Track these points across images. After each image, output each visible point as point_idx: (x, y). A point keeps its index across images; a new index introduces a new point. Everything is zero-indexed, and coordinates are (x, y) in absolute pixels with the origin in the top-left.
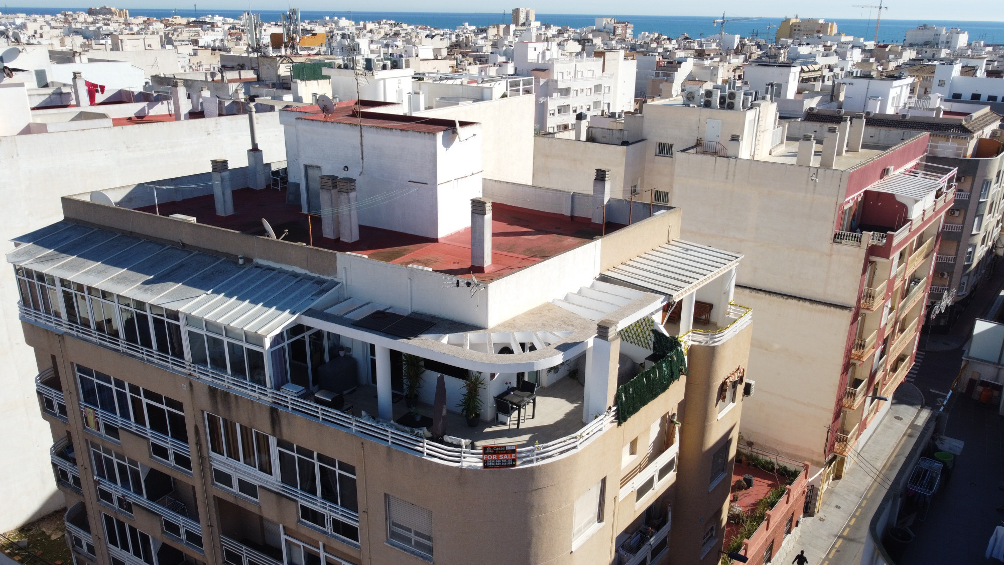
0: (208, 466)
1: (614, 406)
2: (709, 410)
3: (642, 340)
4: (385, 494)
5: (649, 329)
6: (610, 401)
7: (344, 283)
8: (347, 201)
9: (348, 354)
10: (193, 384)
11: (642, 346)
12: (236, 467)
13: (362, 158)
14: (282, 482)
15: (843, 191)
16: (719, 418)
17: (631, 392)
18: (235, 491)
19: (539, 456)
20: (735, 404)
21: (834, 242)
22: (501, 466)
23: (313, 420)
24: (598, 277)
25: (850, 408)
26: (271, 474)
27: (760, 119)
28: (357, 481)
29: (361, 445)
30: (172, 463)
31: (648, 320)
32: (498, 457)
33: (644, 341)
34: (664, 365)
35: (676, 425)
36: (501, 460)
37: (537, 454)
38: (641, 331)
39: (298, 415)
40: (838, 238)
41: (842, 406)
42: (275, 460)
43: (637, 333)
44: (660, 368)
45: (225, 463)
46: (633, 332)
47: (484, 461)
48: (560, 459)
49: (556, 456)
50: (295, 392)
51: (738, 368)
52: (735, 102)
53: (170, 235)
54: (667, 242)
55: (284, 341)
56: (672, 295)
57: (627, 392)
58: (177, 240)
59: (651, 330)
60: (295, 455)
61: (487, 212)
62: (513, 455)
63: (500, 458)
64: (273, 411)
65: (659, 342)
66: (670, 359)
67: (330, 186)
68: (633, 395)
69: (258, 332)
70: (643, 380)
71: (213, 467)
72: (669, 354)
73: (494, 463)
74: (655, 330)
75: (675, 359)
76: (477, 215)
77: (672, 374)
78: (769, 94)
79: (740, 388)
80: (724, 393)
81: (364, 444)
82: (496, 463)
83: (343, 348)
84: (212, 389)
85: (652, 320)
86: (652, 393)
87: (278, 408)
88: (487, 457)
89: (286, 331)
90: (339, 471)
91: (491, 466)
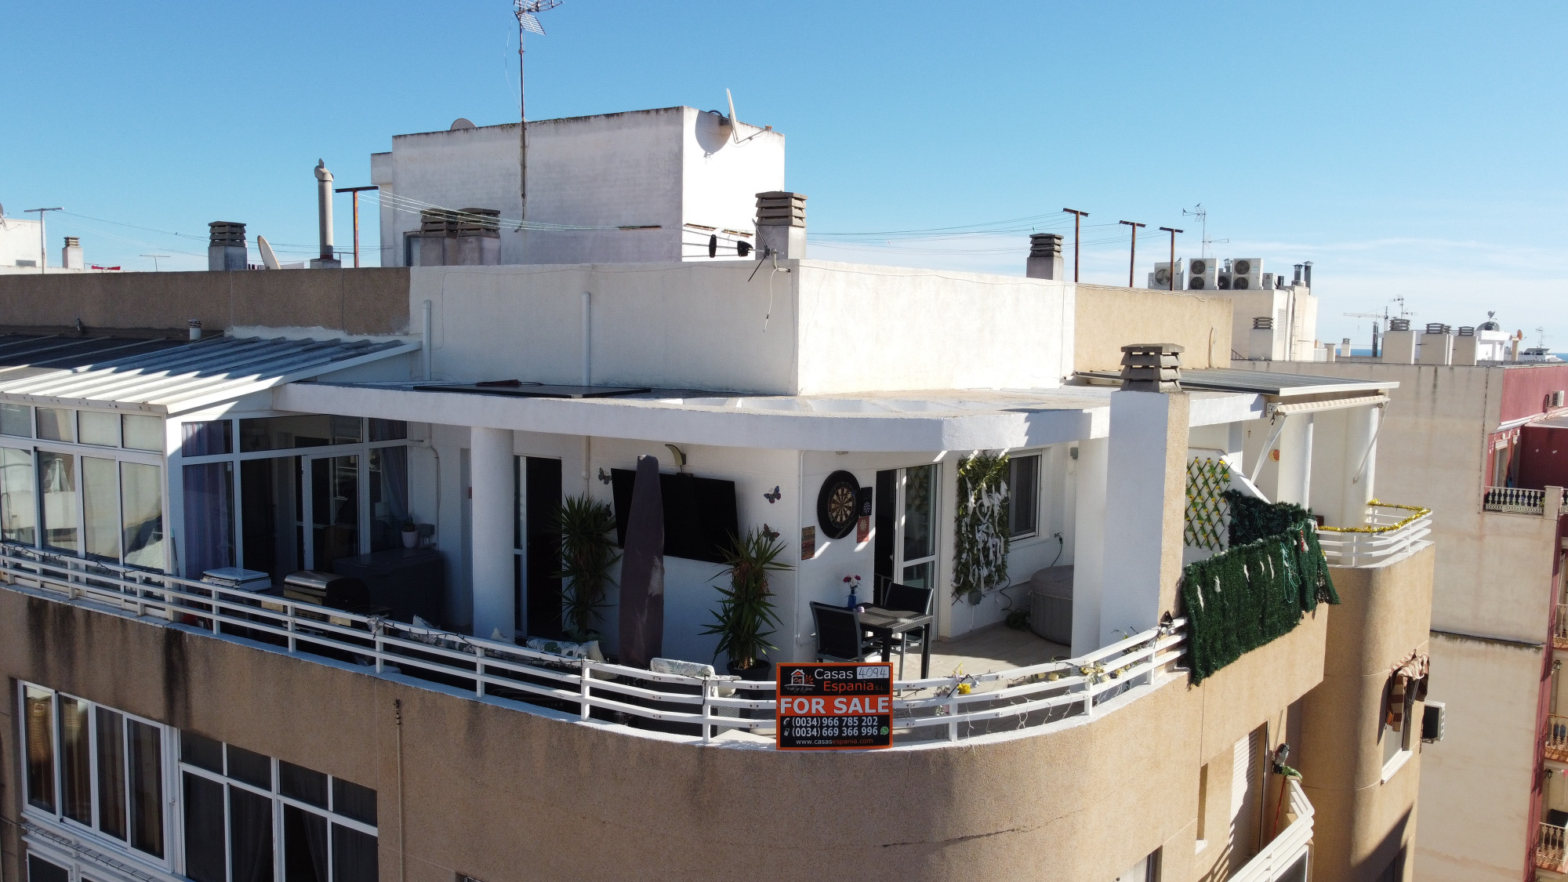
0: (14, 849)
1: (1179, 616)
2: (1365, 748)
4: (461, 878)
5: (1216, 492)
6: (1168, 601)
7: (425, 342)
8: (476, 255)
9: (427, 541)
11: (1198, 543)
12: (84, 843)
13: (523, 195)
14: (189, 877)
15: (1494, 406)
16: (1385, 776)
17: (1218, 589)
19: (970, 716)
20: (1409, 754)
21: (1484, 509)
22: (841, 741)
23: (269, 650)
24: (1070, 378)
25: (1555, 870)
26: (161, 855)
27: (1296, 313)
28: (379, 844)
29: (394, 708)
31: (1213, 469)
32: (829, 706)
33: (1202, 528)
34: (1284, 552)
35: (1289, 777)
36: (840, 718)
37: (963, 708)
38: (1193, 503)
39: (233, 642)
40: (1493, 502)
41: (1536, 866)
42: (172, 805)
44: (1277, 557)
45: (54, 836)
47: (783, 718)
48: (1037, 737)
49: (1022, 727)
50: (236, 581)
51: (1413, 654)
52: (1250, 276)
53: (62, 314)
54: (1207, 366)
55: (228, 449)
56: (1277, 392)
57: (1207, 586)
58: (70, 321)
59: (1221, 495)
60: (223, 780)
61: (795, 221)
62: (880, 699)
63: (836, 711)
64: (173, 641)
65: (1247, 523)
66: (1295, 543)
67: (442, 230)
68: (1222, 601)
69: (150, 403)
70: (1243, 568)
71: (28, 852)
72: (1292, 528)
73: (817, 727)
74: (1234, 490)
75: (1306, 548)
76: (770, 228)
77: (1302, 589)
78: (1302, 280)
79: (1418, 710)
80: (1394, 705)
81: (404, 708)
82: (822, 727)
83: (413, 525)
84: (37, 609)
85: (1223, 468)
86: (1262, 621)
87: (188, 632)
88: (792, 703)
89: (241, 421)
90: (332, 818)
91: (806, 738)
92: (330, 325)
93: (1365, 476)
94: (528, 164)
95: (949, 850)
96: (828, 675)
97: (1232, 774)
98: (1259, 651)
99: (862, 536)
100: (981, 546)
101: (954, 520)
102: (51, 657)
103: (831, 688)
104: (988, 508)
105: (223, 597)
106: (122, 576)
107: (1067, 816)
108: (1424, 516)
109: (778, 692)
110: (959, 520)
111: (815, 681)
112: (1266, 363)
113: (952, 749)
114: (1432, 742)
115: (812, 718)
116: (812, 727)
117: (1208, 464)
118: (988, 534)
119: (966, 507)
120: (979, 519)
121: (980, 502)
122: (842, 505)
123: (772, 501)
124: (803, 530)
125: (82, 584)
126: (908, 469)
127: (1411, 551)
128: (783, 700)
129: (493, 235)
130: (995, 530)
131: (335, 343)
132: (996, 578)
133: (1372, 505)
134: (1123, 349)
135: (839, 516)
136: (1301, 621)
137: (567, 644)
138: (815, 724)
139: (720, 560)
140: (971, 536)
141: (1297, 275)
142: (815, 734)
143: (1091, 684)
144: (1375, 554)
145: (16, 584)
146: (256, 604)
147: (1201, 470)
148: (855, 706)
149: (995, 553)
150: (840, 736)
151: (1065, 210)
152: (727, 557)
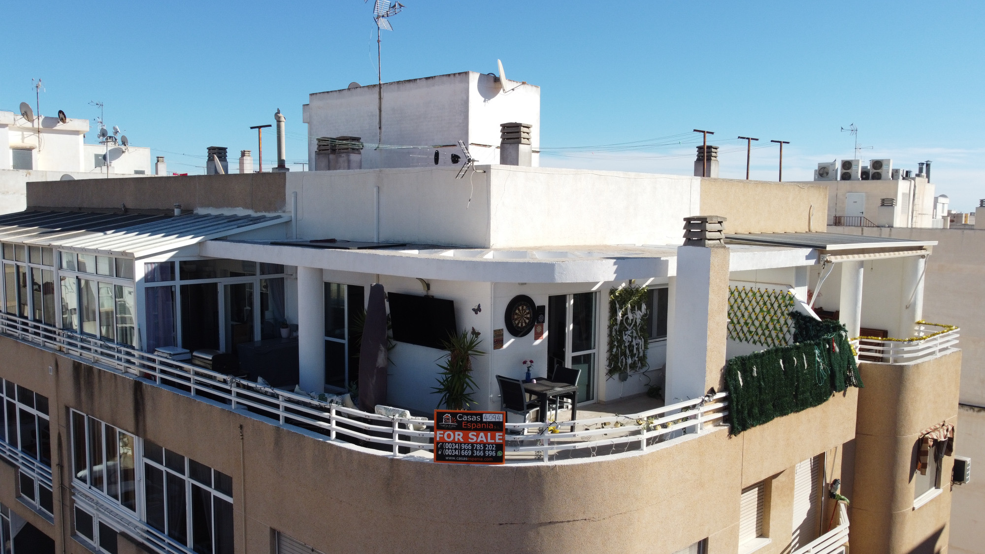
0: (68, 503)
1: (721, 391)
2: (899, 485)
3: (774, 334)
4: (273, 531)
5: (786, 312)
6: (713, 379)
7: (293, 216)
8: (346, 164)
9: (294, 334)
10: (59, 363)
12: (100, 502)
13: (380, 128)
14: (148, 523)
16: (917, 505)
17: (755, 374)
18: (95, 545)
20: (940, 491)
22: (472, 459)
23: (182, 394)
26: (134, 510)
28: (234, 508)
29: (239, 430)
30: (37, 505)
31: (784, 297)
32: (466, 437)
33: (777, 336)
34: (817, 352)
35: (840, 501)
36: (472, 444)
38: (772, 319)
39: (166, 389)
42: (140, 481)
43: (764, 324)
44: (811, 356)
45: (87, 497)
46: (757, 323)
47: (438, 443)
48: (602, 462)
49: (594, 456)
50: (170, 354)
51: (942, 424)
52: (882, 171)
53: (115, 202)
54: (808, 231)
55: (173, 279)
56: (825, 248)
57: (746, 372)
58: (120, 206)
59: (789, 314)
60: (162, 468)
61: (523, 141)
62: (497, 434)
63: (470, 440)
64: (138, 387)
65: (804, 333)
66: (828, 346)
67: (328, 150)
68: (759, 381)
69: (127, 251)
70: (779, 361)
71: (75, 505)
72: (826, 336)
73: (458, 449)
74: (797, 312)
75: (837, 350)
76: (508, 145)
77: (832, 376)
78: (924, 174)
79: (948, 463)
80: (922, 458)
81: (245, 429)
82: (461, 450)
83: (287, 324)
84: (77, 367)
85: (790, 297)
86: (796, 396)
87: (144, 383)
88: (443, 434)
89: (181, 262)
90: (214, 493)
91: (451, 456)
92: (246, 207)
93: (915, 304)
94: (383, 109)
95: (542, 529)
96: (465, 418)
97: (793, 497)
98: (792, 417)
99: (538, 336)
100: (627, 344)
101: (607, 327)
102: (83, 394)
103: (467, 426)
104: (632, 320)
105: (162, 363)
106: (116, 350)
107: (625, 513)
108: (950, 332)
109: (435, 428)
110: (610, 328)
111: (457, 421)
112: (889, 229)
113: (543, 467)
114: (960, 484)
115: (456, 444)
116: (456, 449)
117: (781, 294)
118: (632, 337)
119: (616, 319)
120: (626, 327)
121: (626, 316)
122: (522, 316)
123: (477, 313)
124: (495, 331)
125: (98, 354)
126: (575, 295)
127: (939, 355)
128: (438, 432)
129: (356, 152)
130: (637, 334)
131: (247, 217)
132: (639, 365)
133: (919, 323)
134: (685, 219)
135: (521, 323)
136: (831, 398)
137: (330, 395)
138: (457, 447)
139: (442, 348)
140: (619, 338)
141: (921, 170)
142: (457, 453)
143: (645, 431)
144: (906, 356)
145: (69, 353)
146: (181, 368)
147: (776, 298)
148: (482, 437)
149: (638, 349)
150: (472, 456)
151: (695, 130)
152: (446, 346)
